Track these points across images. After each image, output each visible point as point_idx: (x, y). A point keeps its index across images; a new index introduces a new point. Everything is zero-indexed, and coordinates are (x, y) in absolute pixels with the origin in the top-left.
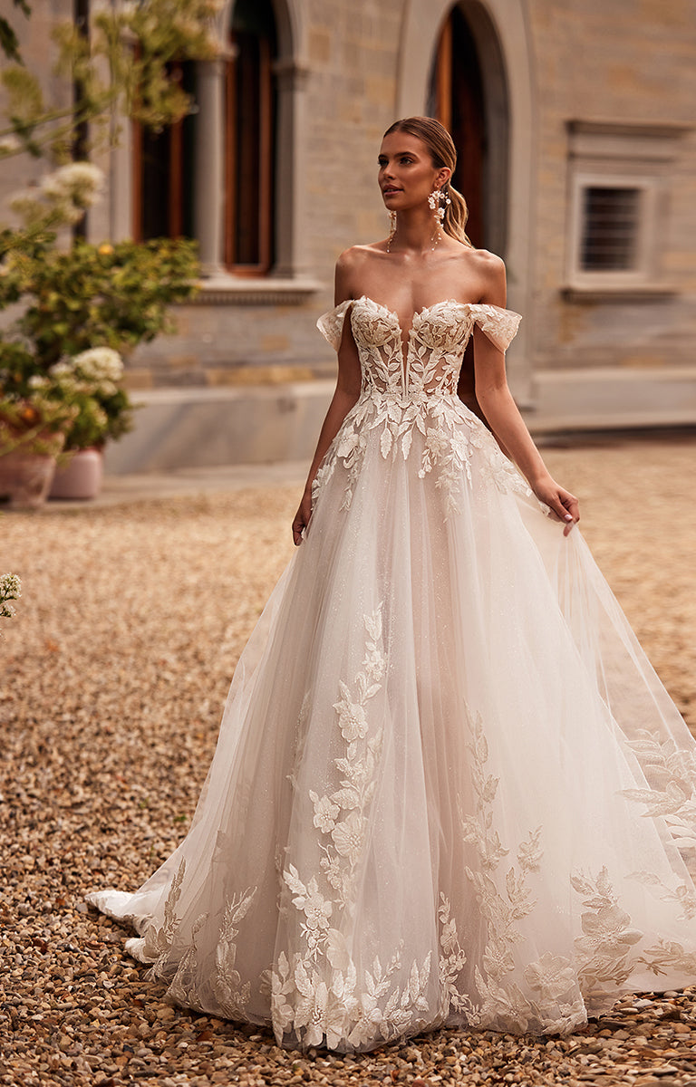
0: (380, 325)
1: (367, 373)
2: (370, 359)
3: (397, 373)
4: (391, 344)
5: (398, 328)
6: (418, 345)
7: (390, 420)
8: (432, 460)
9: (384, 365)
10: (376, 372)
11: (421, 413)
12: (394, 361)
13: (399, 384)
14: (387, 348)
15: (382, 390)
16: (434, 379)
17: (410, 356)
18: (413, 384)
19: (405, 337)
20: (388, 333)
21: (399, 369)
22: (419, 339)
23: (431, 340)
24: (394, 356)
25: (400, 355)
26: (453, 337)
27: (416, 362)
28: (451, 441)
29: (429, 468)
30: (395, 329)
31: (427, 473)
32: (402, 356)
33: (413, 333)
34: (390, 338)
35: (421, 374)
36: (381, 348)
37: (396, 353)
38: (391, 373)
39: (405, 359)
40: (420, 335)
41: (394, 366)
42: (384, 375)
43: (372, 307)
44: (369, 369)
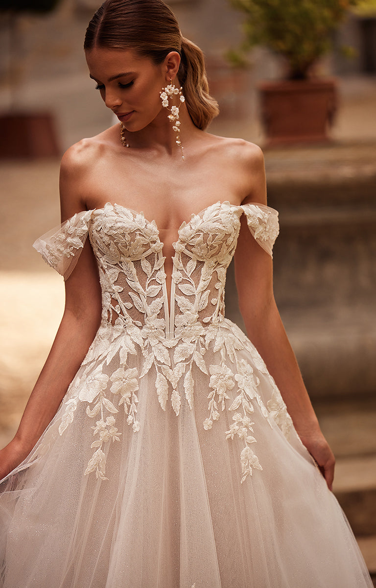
0: (138, 237)
1: (115, 302)
2: (121, 279)
3: (158, 300)
4: (151, 258)
5: (159, 241)
6: (185, 258)
7: (159, 362)
8: (219, 405)
9: (140, 287)
10: (129, 299)
11: (198, 349)
12: (154, 282)
13: (161, 315)
14: (145, 264)
15: (140, 324)
16: (210, 304)
17: (176, 275)
18: (181, 313)
19: (169, 253)
20: (147, 246)
21: (160, 295)
22: (187, 252)
23: (204, 252)
24: (153, 276)
25: (162, 274)
26: (229, 246)
27: (184, 282)
28: (237, 377)
29: (215, 415)
30: (154, 242)
31: (214, 421)
32: (165, 275)
33: (178, 246)
34: (149, 252)
35: (192, 298)
36: (137, 263)
37: (157, 271)
38: (150, 299)
39: (169, 280)
40: (189, 247)
41: (154, 289)
42: (140, 303)
43: (126, 215)
44: (117, 296)
